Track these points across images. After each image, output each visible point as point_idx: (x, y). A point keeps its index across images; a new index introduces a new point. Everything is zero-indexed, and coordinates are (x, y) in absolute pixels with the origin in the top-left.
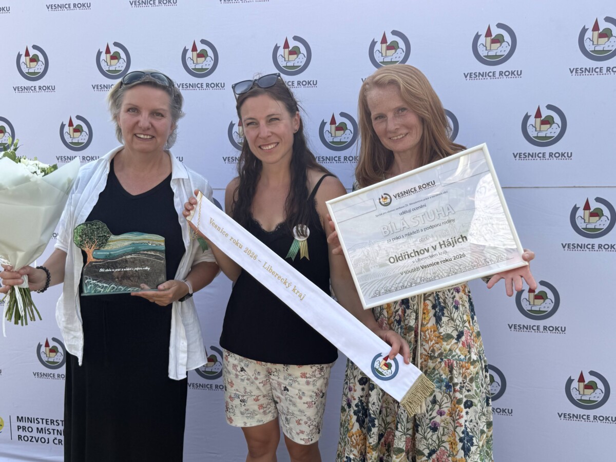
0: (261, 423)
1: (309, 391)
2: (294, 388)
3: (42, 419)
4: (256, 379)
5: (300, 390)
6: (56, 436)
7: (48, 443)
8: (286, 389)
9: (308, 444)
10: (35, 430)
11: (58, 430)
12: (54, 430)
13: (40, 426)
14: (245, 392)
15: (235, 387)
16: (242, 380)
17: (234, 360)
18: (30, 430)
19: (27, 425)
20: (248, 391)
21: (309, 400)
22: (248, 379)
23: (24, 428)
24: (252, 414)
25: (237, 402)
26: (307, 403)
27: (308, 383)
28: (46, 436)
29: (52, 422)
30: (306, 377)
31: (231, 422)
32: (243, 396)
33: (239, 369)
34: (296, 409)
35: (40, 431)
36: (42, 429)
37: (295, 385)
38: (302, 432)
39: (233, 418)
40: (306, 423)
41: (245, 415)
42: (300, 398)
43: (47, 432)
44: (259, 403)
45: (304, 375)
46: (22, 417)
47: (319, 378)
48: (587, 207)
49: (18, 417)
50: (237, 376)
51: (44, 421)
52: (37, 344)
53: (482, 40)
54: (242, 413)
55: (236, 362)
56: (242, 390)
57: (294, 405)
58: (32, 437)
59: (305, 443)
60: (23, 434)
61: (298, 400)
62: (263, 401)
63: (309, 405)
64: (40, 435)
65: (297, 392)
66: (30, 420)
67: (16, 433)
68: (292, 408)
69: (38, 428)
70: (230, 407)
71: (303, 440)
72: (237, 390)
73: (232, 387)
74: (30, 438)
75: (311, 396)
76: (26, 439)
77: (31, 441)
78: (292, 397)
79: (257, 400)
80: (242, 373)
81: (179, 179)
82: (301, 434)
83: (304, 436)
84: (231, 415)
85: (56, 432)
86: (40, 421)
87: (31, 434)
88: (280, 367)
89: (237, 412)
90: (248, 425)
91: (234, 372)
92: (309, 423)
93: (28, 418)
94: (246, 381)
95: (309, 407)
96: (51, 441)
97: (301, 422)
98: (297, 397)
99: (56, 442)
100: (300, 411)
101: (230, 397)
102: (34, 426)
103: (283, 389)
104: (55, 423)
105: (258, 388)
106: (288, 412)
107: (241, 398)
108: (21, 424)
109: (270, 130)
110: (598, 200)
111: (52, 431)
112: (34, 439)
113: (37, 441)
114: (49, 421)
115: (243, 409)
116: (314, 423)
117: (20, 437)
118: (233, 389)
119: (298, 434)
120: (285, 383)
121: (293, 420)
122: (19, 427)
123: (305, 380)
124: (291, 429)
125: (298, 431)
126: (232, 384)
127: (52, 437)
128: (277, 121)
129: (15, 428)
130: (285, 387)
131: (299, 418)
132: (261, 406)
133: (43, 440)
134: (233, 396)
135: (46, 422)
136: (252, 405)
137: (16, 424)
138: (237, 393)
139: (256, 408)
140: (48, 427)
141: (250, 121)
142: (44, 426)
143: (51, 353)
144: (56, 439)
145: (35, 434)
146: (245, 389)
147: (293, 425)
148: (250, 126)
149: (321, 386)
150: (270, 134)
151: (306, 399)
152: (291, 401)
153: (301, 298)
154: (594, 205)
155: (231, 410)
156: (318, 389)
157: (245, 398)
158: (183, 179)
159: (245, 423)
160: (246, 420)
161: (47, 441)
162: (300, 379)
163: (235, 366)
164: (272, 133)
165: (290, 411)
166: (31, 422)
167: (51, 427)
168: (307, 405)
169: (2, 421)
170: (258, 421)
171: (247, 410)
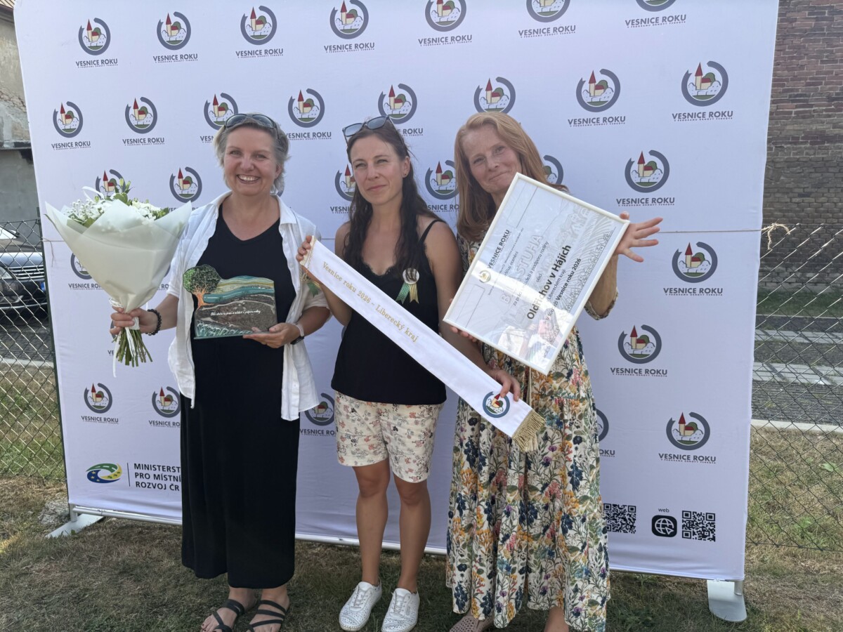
0: (371, 463)
1: (417, 430)
2: (403, 427)
3: (159, 466)
4: (367, 419)
5: (408, 430)
6: (172, 482)
7: (165, 489)
8: (395, 429)
9: (417, 482)
10: (152, 477)
11: (174, 477)
12: (170, 476)
13: (157, 473)
14: (356, 433)
15: (346, 428)
16: (353, 421)
17: (345, 401)
18: (147, 476)
19: (144, 472)
20: (358, 431)
21: (418, 439)
22: (359, 420)
23: (141, 475)
24: (362, 454)
25: (348, 442)
26: (415, 442)
27: (417, 423)
28: (163, 482)
29: (169, 469)
30: (415, 417)
31: (342, 462)
32: (354, 436)
33: (350, 410)
34: (405, 448)
35: (157, 477)
36: (159, 475)
37: (404, 424)
38: (411, 470)
39: (344, 457)
40: (415, 462)
41: (356, 455)
43: (164, 478)
44: (370, 443)
45: (412, 415)
46: (139, 465)
47: (428, 418)
48: (689, 252)
50: (348, 416)
51: (161, 468)
52: (152, 393)
53: (586, 86)
54: (353, 453)
55: (347, 403)
56: (353, 431)
57: (403, 444)
58: (150, 484)
59: (414, 481)
60: (139, 479)
61: (407, 439)
62: (373, 441)
63: (418, 444)
64: (157, 482)
65: (406, 431)
66: (147, 467)
67: (134, 480)
68: (401, 448)
69: (155, 475)
70: (342, 447)
71: (412, 478)
72: (348, 431)
73: (343, 427)
74: (147, 485)
75: (420, 436)
76: (144, 485)
77: (148, 487)
78: (401, 436)
79: (367, 440)
80: (353, 414)
81: (287, 224)
82: (409, 473)
83: (413, 475)
84: (343, 455)
85: (172, 478)
86: (157, 468)
87: (149, 481)
88: (389, 406)
89: (348, 451)
90: (359, 465)
91: (345, 413)
92: (417, 462)
93: (145, 465)
94: (357, 422)
95: (418, 446)
96: (168, 487)
97: (410, 460)
98: (406, 436)
99: (173, 487)
100: (409, 450)
101: (342, 438)
102: (151, 473)
103: (392, 429)
104: (172, 470)
105: (369, 429)
106: (397, 451)
107: (352, 438)
108: (139, 471)
109: (378, 171)
110: (700, 245)
111: (168, 478)
112: (151, 486)
113: (154, 488)
114: (166, 468)
115: (354, 449)
116: (423, 462)
117: (137, 484)
118: (344, 429)
119: (407, 472)
120: (395, 423)
121: (402, 459)
122: (136, 475)
123: (413, 419)
124: (400, 468)
125: (407, 470)
126: (343, 424)
127: (168, 483)
128: (385, 163)
129: (132, 475)
130: (395, 427)
131: (408, 457)
132: (371, 447)
133: (160, 486)
134: (344, 436)
135: (163, 469)
136: (362, 444)
137: (133, 471)
138: (348, 433)
139: (366, 448)
140: (164, 473)
141: (359, 162)
142: (161, 472)
143: (166, 402)
144: (172, 485)
145: (152, 480)
146: (356, 429)
147: (402, 464)
148: (359, 168)
149: (430, 426)
150: (378, 175)
151: (415, 438)
152: (400, 440)
153: (414, 339)
154: (696, 250)
155: (342, 450)
156: (426, 429)
157: (356, 438)
158: (291, 224)
159: (356, 463)
160: (356, 459)
161: (164, 487)
162: (409, 419)
163: (346, 407)
164: (380, 175)
165: (400, 450)
166: (148, 469)
167: (168, 473)
168: (415, 444)
169: (120, 469)
170: (369, 461)
171: (358, 450)
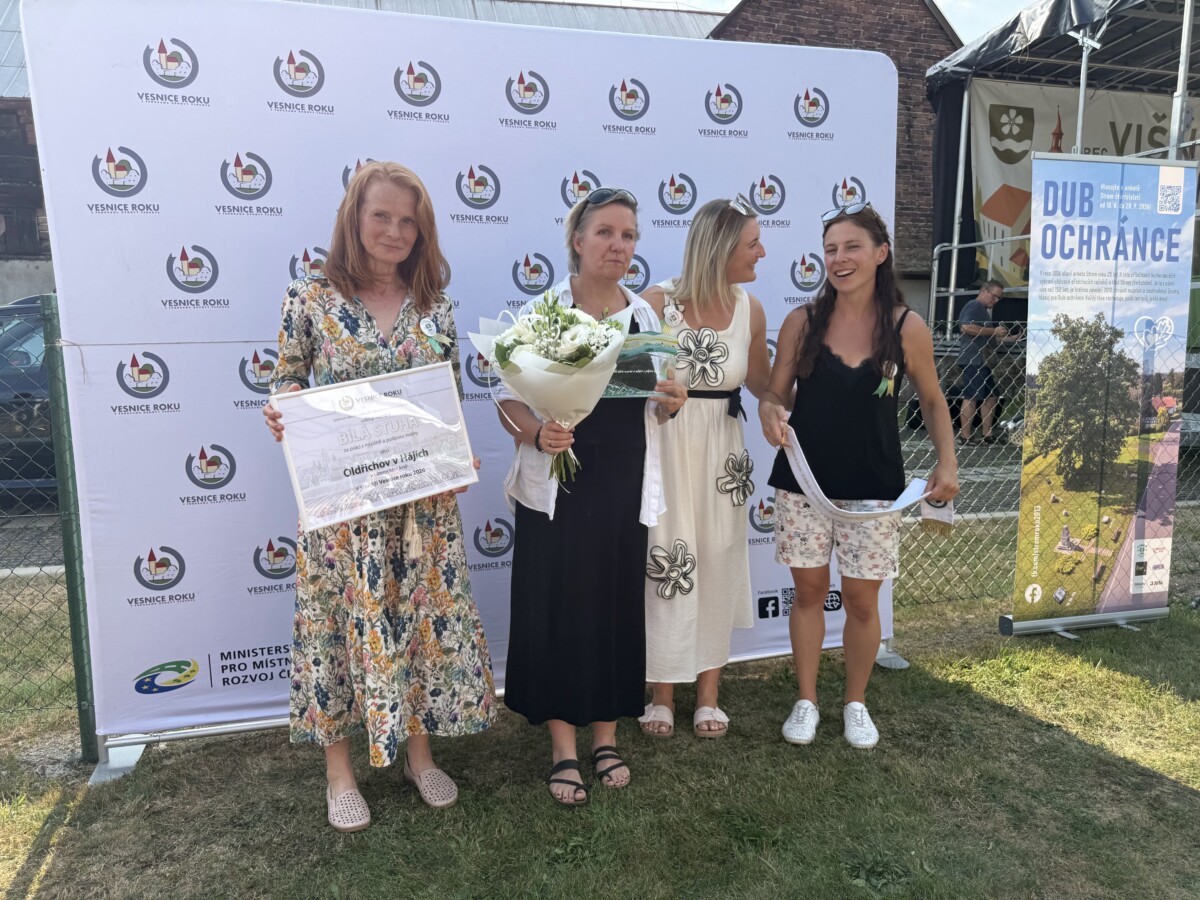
0: (819, 565)
3: (262, 649)
6: (283, 667)
7: (272, 678)
10: (250, 666)
12: (280, 660)
13: (258, 659)
14: (808, 529)
15: (796, 525)
16: (805, 517)
17: (794, 497)
18: (242, 667)
19: (236, 662)
20: (810, 527)
23: (232, 668)
24: (812, 554)
25: (797, 541)
26: (883, 534)
28: (268, 671)
29: (278, 649)
31: (788, 563)
32: (805, 534)
33: (802, 505)
34: (871, 540)
35: (258, 665)
36: (261, 662)
38: (876, 566)
39: (791, 558)
40: (881, 555)
41: (805, 555)
42: (877, 529)
43: (269, 664)
44: (820, 542)
46: (229, 653)
49: (222, 654)
50: (799, 513)
51: (265, 651)
54: (802, 553)
55: (798, 499)
56: (805, 528)
57: (869, 537)
58: (246, 677)
60: (228, 674)
61: (875, 532)
62: (823, 540)
63: (886, 536)
64: (258, 671)
65: (873, 522)
66: (242, 654)
67: (218, 677)
68: (866, 542)
69: (255, 663)
70: (788, 546)
72: (798, 528)
73: (792, 525)
74: (242, 679)
76: (236, 680)
77: (244, 682)
78: (867, 529)
79: (818, 539)
80: (805, 509)
82: (873, 569)
83: (879, 571)
84: (789, 556)
86: (259, 652)
87: (245, 673)
89: (796, 551)
90: (807, 566)
91: (796, 509)
92: (884, 556)
93: (239, 652)
94: (809, 518)
95: (885, 538)
96: (276, 675)
97: (875, 555)
98: (873, 528)
99: (284, 674)
100: (876, 543)
101: (789, 537)
102: (249, 661)
104: (283, 650)
106: (860, 546)
107: (802, 536)
108: (228, 662)
111: (277, 663)
112: (249, 679)
113: (254, 681)
114: (274, 649)
115: (803, 548)
116: (890, 557)
118: (793, 527)
119: (870, 569)
121: (864, 557)
125: (871, 567)
126: (791, 522)
127: (276, 670)
129: (217, 670)
131: (873, 551)
132: (821, 546)
133: (263, 677)
134: (792, 534)
135: (269, 651)
136: (813, 543)
137: (218, 663)
138: (798, 531)
139: (816, 547)
140: (270, 657)
142: (264, 657)
144: (284, 671)
145: (251, 671)
146: (808, 526)
147: (864, 560)
151: (883, 530)
152: (865, 532)
155: (789, 550)
157: (806, 536)
159: (804, 564)
160: (805, 561)
161: (269, 677)
163: (796, 503)
165: (864, 544)
166: (244, 656)
167: (275, 656)
168: (883, 536)
169: (196, 664)
170: (818, 563)
171: (807, 549)
